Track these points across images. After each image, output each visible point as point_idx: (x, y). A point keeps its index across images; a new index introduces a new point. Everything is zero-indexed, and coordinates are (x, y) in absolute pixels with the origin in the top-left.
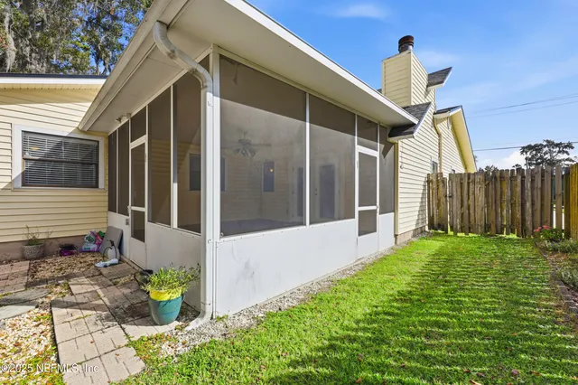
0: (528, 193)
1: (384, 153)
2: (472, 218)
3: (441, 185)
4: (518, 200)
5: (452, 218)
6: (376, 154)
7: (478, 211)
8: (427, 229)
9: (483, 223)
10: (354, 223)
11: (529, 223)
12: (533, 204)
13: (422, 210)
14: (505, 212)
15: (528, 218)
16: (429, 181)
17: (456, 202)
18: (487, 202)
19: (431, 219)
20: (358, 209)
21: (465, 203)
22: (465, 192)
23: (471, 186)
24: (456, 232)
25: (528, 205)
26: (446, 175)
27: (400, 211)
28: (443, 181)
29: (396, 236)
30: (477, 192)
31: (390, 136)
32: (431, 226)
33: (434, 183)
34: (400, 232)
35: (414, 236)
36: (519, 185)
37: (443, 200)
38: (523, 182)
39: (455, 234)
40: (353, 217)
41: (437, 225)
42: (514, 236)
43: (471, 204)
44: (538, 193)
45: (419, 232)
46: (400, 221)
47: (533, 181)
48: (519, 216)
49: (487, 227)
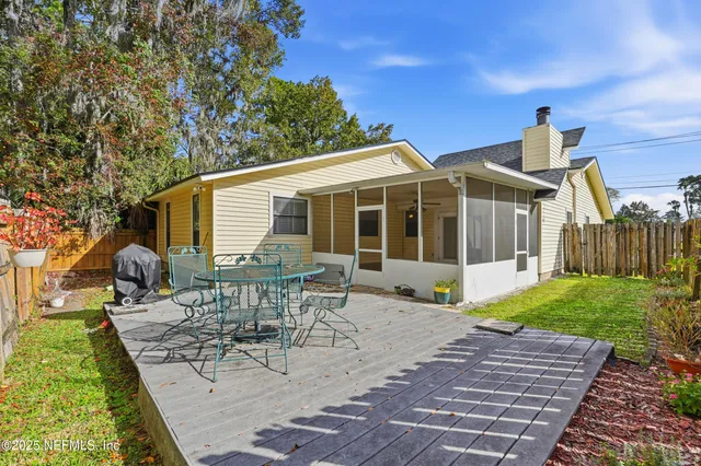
0: (653, 242)
1: (531, 211)
2: (604, 262)
3: (576, 234)
4: (645, 248)
5: (586, 261)
6: (526, 213)
7: (610, 256)
8: (563, 272)
9: (614, 266)
10: (514, 262)
11: (654, 267)
12: (657, 252)
13: (559, 254)
14: (633, 258)
15: (654, 263)
16: (564, 230)
17: (590, 249)
18: (618, 249)
19: (567, 263)
20: (517, 253)
21: (598, 250)
22: (598, 240)
23: (604, 235)
24: (590, 274)
25: (653, 252)
26: (580, 225)
27: (543, 255)
28: (578, 230)
29: (539, 274)
30: (609, 240)
31: (535, 198)
32: (567, 269)
33: (569, 231)
34: (542, 272)
35: (552, 276)
36: (646, 235)
37: (578, 246)
38: (649, 233)
39: (590, 276)
40: (512, 258)
41: (572, 269)
42: (641, 277)
43: (604, 251)
44: (661, 242)
45: (556, 273)
46: (543, 263)
47: (657, 232)
48: (645, 260)
49: (618, 270)
